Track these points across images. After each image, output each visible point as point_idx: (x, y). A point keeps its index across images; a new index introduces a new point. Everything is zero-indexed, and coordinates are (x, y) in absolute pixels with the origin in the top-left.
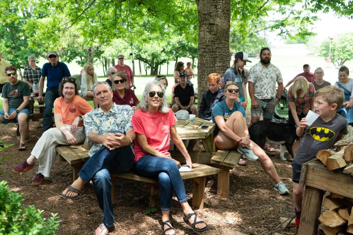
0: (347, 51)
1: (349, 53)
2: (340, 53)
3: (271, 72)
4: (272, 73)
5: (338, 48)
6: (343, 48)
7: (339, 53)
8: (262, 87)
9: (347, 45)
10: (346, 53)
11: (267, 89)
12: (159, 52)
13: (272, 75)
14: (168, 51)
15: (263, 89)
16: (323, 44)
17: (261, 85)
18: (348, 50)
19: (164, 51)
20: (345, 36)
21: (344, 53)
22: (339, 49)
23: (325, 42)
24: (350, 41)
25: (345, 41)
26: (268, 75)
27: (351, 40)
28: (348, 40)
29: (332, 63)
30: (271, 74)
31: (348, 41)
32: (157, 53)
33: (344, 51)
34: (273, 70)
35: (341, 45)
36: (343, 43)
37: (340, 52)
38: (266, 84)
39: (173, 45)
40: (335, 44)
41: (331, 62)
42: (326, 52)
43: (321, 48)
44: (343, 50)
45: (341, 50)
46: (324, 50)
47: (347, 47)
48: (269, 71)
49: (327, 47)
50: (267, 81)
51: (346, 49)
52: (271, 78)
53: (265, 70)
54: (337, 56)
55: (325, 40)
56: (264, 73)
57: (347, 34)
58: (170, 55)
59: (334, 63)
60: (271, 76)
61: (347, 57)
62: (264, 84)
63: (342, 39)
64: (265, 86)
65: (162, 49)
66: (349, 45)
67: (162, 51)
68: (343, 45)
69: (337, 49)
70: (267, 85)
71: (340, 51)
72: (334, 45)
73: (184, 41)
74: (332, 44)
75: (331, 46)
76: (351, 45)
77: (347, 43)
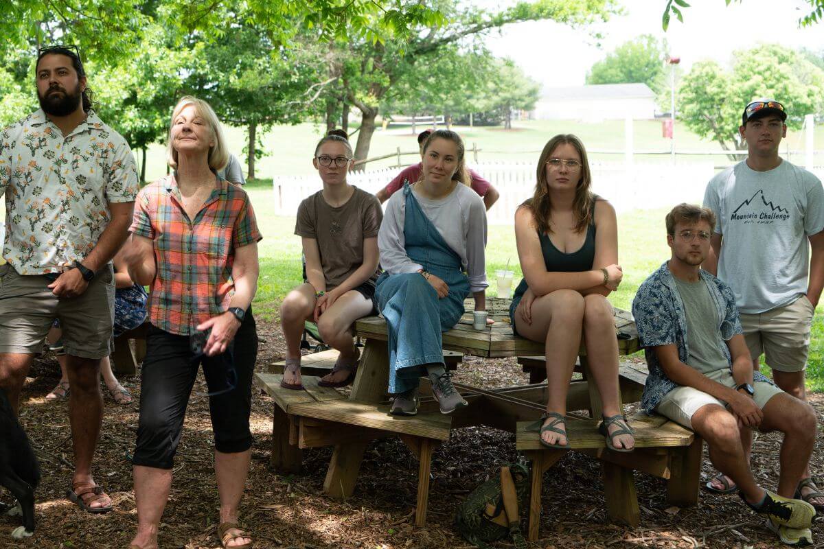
2: (737, 110)
3: (83, 153)
4: (86, 159)
5: (732, 96)
6: (746, 94)
7: (734, 112)
8: (38, 220)
9: (758, 85)
11: (56, 229)
12: (114, 103)
13: (85, 169)
14: (146, 102)
15: (39, 226)
16: (686, 83)
17: (31, 210)
19: (132, 100)
20: (752, 57)
22: (736, 100)
23: (694, 76)
24: (767, 74)
25: (751, 73)
26: (64, 168)
27: (769, 69)
28: (761, 68)
29: (717, 142)
30: (81, 162)
31: (759, 73)
32: (107, 107)
34: (94, 147)
35: (739, 84)
36: (746, 78)
37: (737, 106)
38: (52, 207)
39: (164, 79)
40: (723, 81)
41: (715, 138)
42: (698, 107)
43: (683, 95)
45: (741, 100)
46: (691, 101)
47: (757, 92)
48: (75, 151)
49: (700, 92)
50: (58, 192)
52: (81, 179)
53: (56, 144)
54: (731, 119)
55: (693, 71)
56: (48, 155)
57: (756, 52)
58: (157, 115)
59: (722, 142)
60: (78, 172)
62: (46, 206)
63: (743, 66)
64: (50, 216)
65: (126, 95)
66: (764, 86)
67: (127, 102)
68: (746, 86)
69: (729, 97)
70: (57, 210)
71: (738, 103)
72: (720, 86)
73: (203, 68)
74: (715, 81)
75: (711, 89)
76: (772, 87)
77: (756, 79)
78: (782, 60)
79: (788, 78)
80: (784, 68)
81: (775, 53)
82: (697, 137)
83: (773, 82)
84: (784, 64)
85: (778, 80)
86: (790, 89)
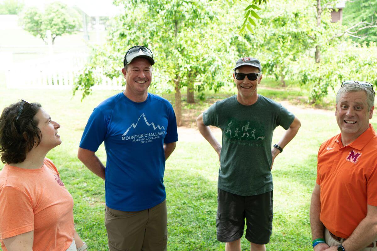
0: (56, 25)
1: (57, 27)
2: (47, 26)
5: (45, 21)
6: (50, 20)
9: (54, 17)
10: (54, 26)
16: (26, 15)
18: (55, 23)
20: (51, 6)
21: (52, 27)
23: (29, 12)
24: (57, 13)
25: (51, 12)
27: (58, 11)
28: (55, 10)
29: (41, 39)
31: (54, 12)
33: (52, 25)
35: (47, 16)
36: (49, 14)
40: (41, 15)
41: (41, 37)
42: (32, 25)
43: (25, 20)
44: (50, 23)
46: (29, 23)
47: (54, 20)
49: (32, 19)
51: (53, 23)
55: (28, 10)
57: (52, 4)
61: (55, 31)
63: (48, 9)
66: (56, 17)
68: (50, 17)
71: (48, 24)
72: (39, 17)
74: (37, 15)
75: (36, 18)
76: (59, 18)
77: (53, 15)
78: (62, 8)
79: (65, 15)
80: (63, 11)
81: (60, 5)
82: (34, 37)
83: (59, 16)
84: (63, 9)
85: (61, 15)
86: (66, 19)
